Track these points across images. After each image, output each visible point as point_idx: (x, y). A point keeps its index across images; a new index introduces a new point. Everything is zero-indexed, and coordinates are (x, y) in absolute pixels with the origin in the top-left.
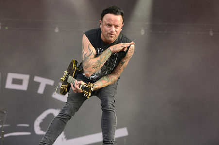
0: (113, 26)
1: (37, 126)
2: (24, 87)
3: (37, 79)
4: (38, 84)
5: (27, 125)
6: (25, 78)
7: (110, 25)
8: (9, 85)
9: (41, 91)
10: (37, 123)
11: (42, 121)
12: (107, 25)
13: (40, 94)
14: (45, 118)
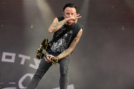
0: (70, 14)
1: (20, 83)
2: (12, 60)
3: (20, 56)
4: (21, 59)
5: (14, 83)
6: (13, 55)
7: (69, 14)
8: (4, 59)
9: (22, 63)
10: (20, 82)
11: (23, 81)
12: (67, 14)
13: (22, 65)
14: (25, 79)
